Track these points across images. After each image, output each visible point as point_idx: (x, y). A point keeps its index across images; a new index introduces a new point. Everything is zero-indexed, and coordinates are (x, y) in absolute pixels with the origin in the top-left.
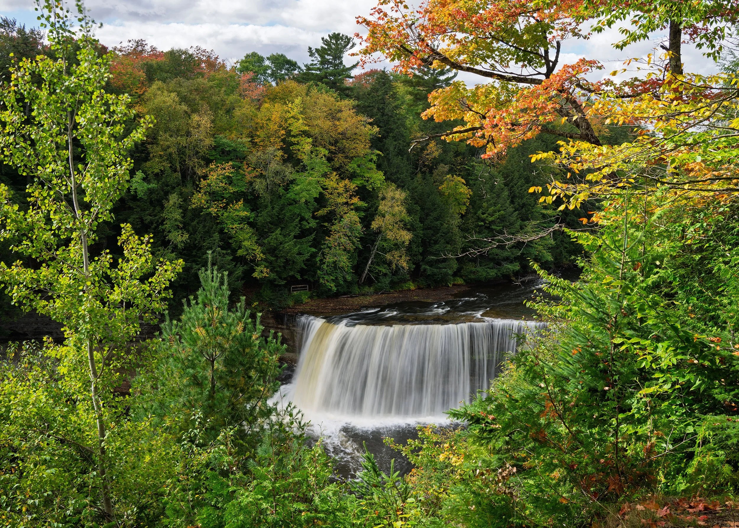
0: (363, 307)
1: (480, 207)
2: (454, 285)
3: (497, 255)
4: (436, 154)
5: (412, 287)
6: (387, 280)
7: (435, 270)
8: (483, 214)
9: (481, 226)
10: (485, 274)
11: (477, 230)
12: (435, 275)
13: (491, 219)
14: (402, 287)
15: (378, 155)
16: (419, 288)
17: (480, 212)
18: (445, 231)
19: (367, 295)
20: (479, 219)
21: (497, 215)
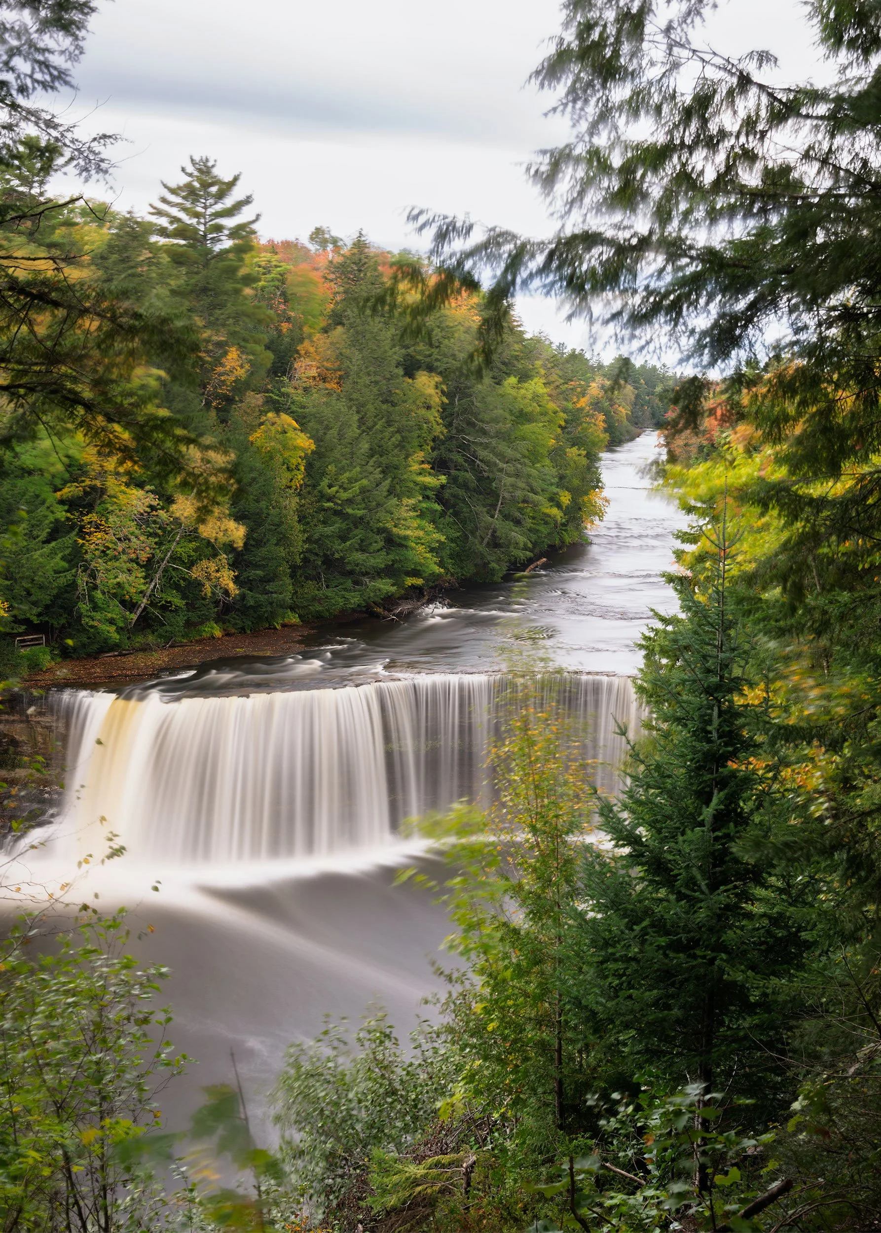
0: (162, 670)
1: (323, 474)
2: (284, 626)
3: (357, 565)
4: (241, 373)
5: (218, 633)
6: (181, 620)
7: (262, 598)
8: (330, 486)
9: (329, 509)
10: (341, 602)
11: (321, 517)
12: (260, 606)
13: (344, 495)
14: (199, 632)
15: (159, 378)
16: (228, 634)
17: (325, 482)
18: (276, 520)
19: (151, 649)
20: (323, 496)
21: (356, 487)
